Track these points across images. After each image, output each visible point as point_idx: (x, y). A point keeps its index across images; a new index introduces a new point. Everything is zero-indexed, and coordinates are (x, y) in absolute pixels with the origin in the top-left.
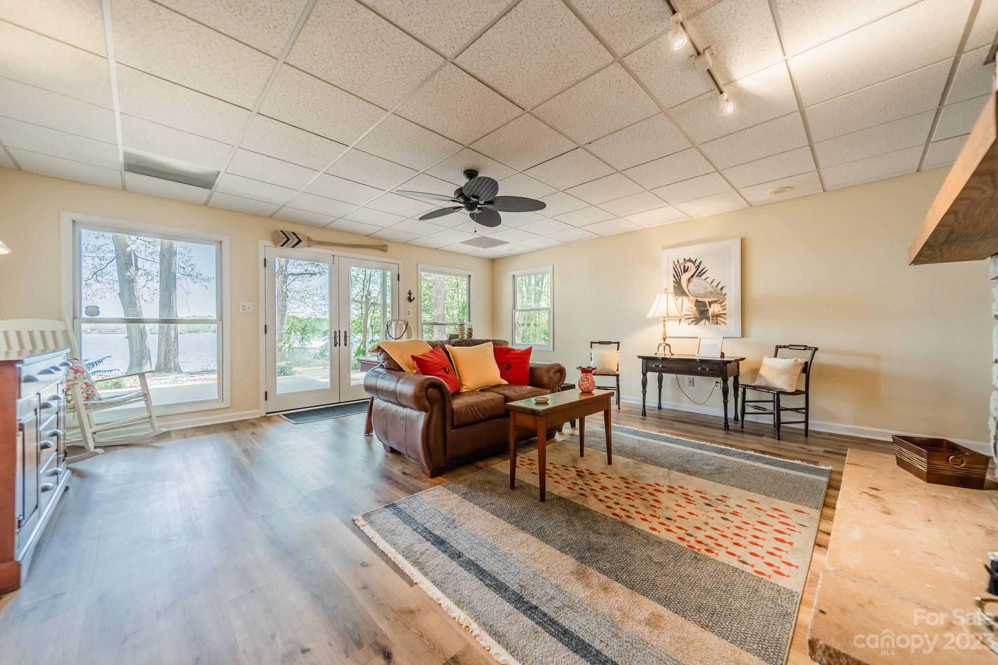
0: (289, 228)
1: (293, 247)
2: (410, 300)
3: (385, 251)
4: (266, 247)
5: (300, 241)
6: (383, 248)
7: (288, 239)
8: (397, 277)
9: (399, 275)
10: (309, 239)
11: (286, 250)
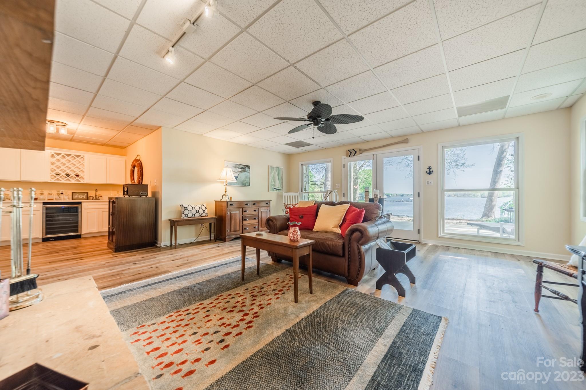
0: (350, 148)
1: (354, 156)
2: (430, 173)
3: (407, 143)
4: (344, 159)
5: (356, 152)
6: (405, 141)
7: (351, 153)
8: (418, 158)
9: (419, 156)
10: (360, 150)
11: (352, 158)
